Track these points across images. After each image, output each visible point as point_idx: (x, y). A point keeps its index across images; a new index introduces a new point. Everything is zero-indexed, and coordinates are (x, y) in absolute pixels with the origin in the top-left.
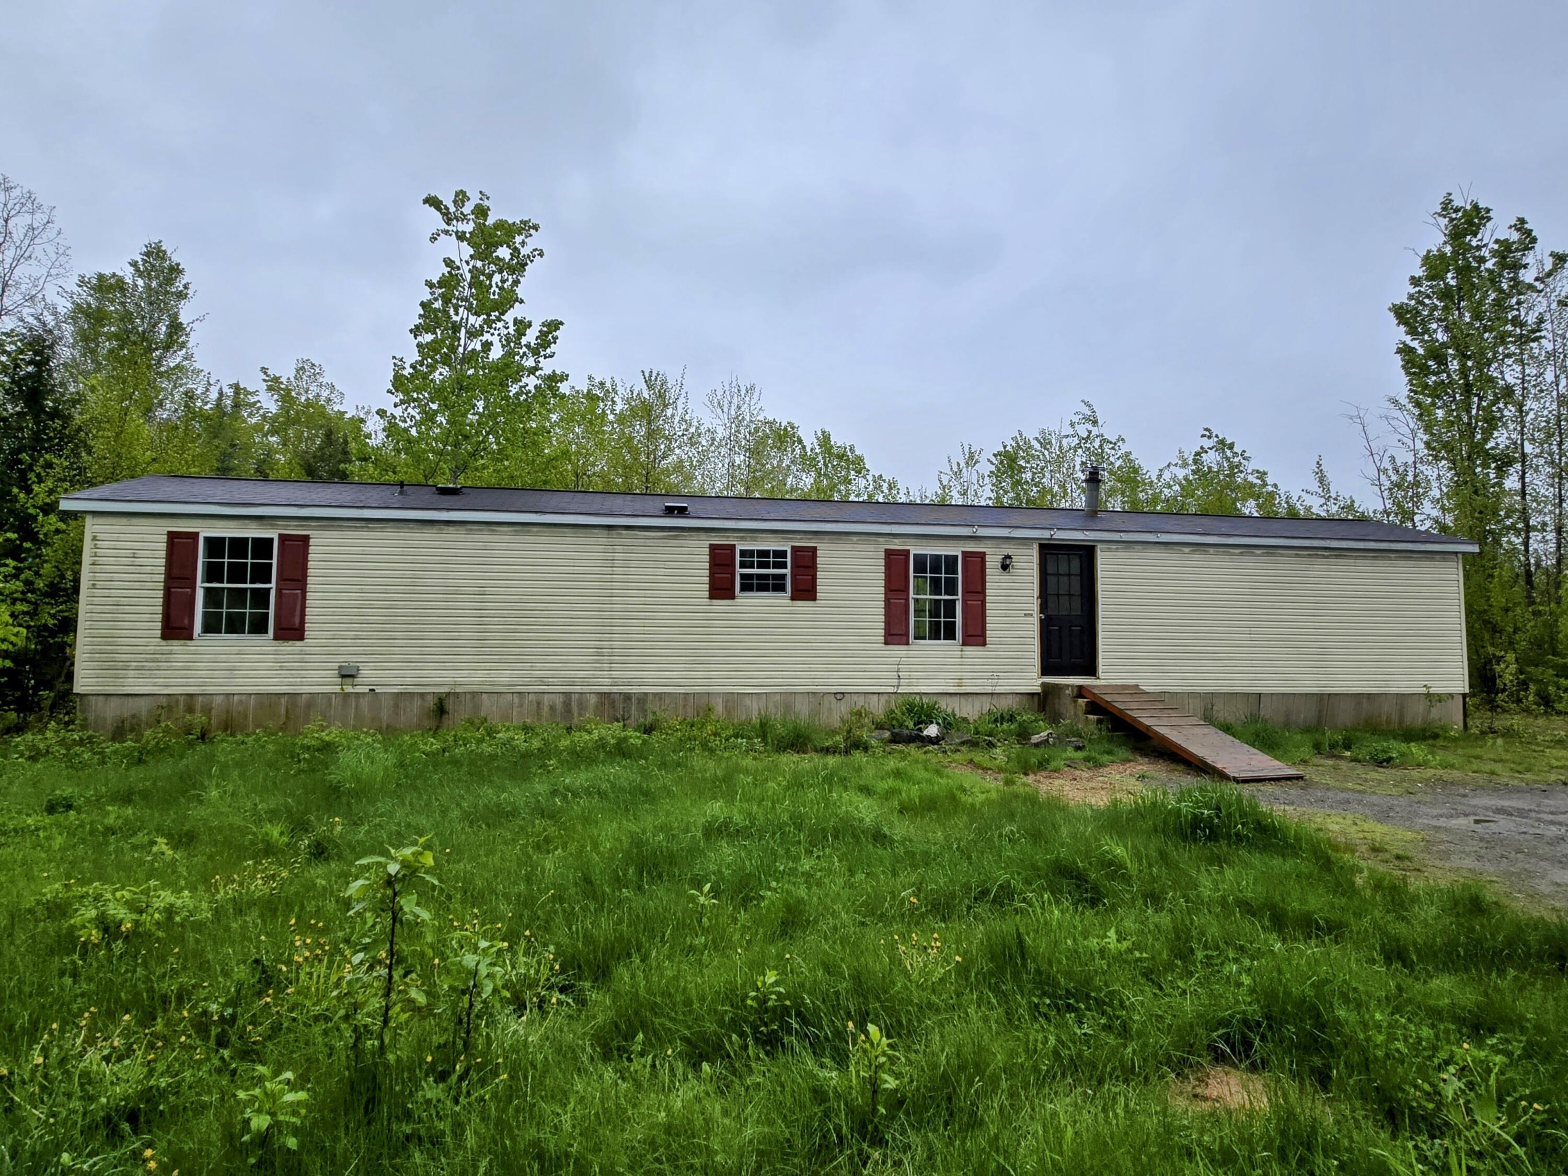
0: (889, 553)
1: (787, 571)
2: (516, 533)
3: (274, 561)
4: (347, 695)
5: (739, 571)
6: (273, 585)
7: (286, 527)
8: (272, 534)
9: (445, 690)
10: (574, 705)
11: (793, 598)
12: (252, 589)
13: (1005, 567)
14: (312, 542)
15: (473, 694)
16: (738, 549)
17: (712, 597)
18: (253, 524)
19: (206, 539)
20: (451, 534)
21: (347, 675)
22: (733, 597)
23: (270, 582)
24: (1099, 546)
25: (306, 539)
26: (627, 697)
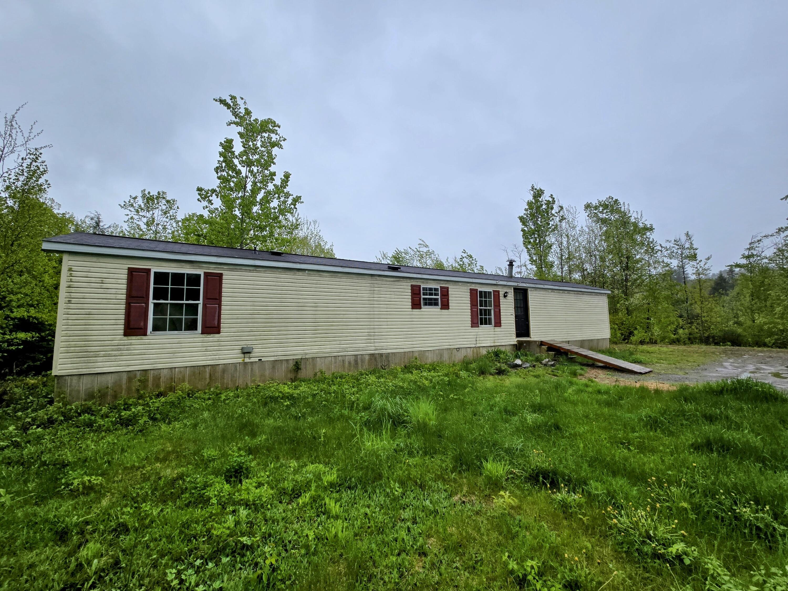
0: (471, 290)
1: (439, 297)
2: (332, 277)
3: (202, 288)
4: (245, 364)
5: (423, 297)
6: (201, 301)
7: (209, 268)
8: (200, 272)
9: (300, 357)
10: (359, 361)
11: (441, 309)
12: (186, 304)
13: (505, 296)
14: (224, 277)
15: (313, 358)
16: (422, 287)
17: (412, 308)
18: (188, 266)
19: (155, 273)
20: (299, 276)
21: (246, 352)
22: (420, 308)
23: (199, 300)
24: (529, 289)
25: (221, 275)
26: (381, 355)
